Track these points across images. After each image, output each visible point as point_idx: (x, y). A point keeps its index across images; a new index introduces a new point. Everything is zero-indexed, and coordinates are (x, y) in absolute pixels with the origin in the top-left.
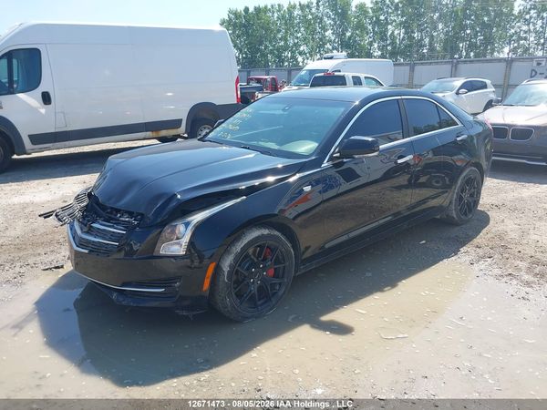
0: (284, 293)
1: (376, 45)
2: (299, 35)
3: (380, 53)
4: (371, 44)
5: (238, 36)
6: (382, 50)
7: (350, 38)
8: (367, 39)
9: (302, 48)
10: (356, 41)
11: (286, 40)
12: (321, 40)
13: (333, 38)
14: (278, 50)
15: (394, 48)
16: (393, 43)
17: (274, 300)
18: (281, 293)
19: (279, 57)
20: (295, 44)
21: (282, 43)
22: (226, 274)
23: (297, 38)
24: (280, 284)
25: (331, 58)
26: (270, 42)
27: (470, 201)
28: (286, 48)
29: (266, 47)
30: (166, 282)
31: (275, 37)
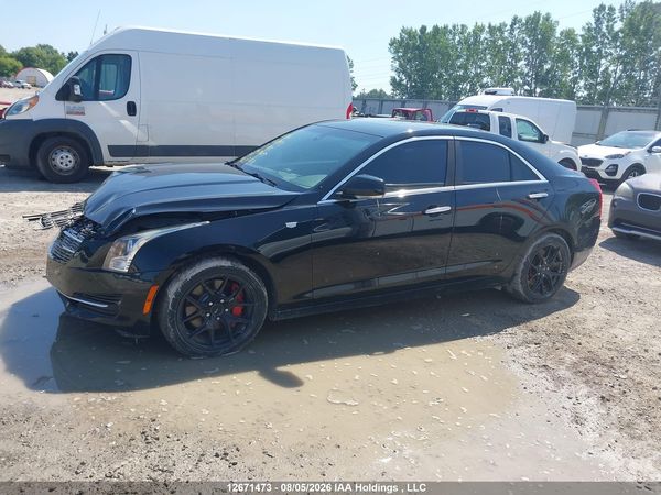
0: (251, 336)
1: (582, 83)
2: (484, 64)
3: (586, 93)
4: (575, 81)
5: (409, 61)
6: (589, 89)
7: (548, 71)
8: (571, 75)
9: (485, 80)
10: (555, 76)
11: (466, 69)
12: (510, 71)
13: (526, 71)
14: (454, 80)
15: (606, 88)
16: (606, 82)
17: (235, 342)
18: (246, 335)
19: (456, 88)
20: (477, 75)
21: (461, 72)
22: (171, 301)
23: (481, 67)
24: (247, 325)
25: (494, 93)
26: (446, 71)
27: (551, 276)
28: (464, 79)
29: (441, 75)
30: (109, 298)
31: (452, 65)
